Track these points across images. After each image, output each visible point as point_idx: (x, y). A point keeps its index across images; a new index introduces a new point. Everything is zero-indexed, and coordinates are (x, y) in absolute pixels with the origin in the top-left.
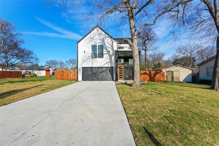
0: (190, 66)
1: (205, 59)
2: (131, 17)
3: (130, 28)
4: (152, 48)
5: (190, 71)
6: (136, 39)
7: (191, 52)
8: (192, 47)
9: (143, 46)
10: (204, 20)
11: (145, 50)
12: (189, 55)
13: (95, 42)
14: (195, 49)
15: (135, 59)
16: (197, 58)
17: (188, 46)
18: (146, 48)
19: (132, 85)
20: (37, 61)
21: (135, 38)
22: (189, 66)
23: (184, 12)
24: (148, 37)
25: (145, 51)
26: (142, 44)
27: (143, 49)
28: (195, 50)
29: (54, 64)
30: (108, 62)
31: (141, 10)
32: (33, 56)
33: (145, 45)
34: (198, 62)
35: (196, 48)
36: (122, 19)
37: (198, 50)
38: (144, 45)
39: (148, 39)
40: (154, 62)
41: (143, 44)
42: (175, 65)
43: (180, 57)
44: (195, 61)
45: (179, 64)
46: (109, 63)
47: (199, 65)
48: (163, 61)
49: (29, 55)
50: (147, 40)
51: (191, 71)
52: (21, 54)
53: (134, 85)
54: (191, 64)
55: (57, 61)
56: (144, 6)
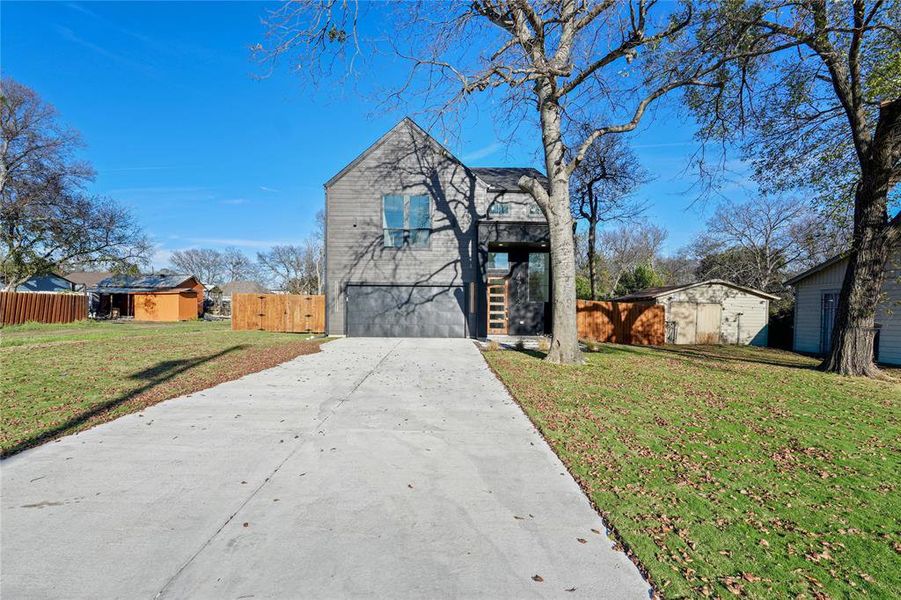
0: (764, 283)
1: (823, 260)
2: (546, 100)
3: (544, 140)
4: (618, 212)
5: (762, 303)
6: (565, 182)
7: (769, 229)
8: (773, 211)
9: (583, 202)
10: (820, 113)
11: (593, 219)
12: (760, 242)
13: (401, 182)
14: (782, 217)
15: (561, 257)
16: (789, 254)
17: (758, 207)
18: (594, 210)
19: (546, 355)
20: (142, 255)
21: (561, 181)
22: (757, 284)
23: (744, 81)
24: (603, 169)
25: (591, 220)
26: (580, 195)
27: (585, 215)
28: (785, 223)
29: (208, 268)
30: (455, 262)
31: (585, 76)
32: (129, 232)
33: (591, 199)
34: (793, 269)
35: (788, 213)
36: (510, 104)
37: (796, 221)
38: (587, 198)
39: (604, 176)
40: (624, 267)
41: (584, 194)
42: (704, 280)
43: (723, 250)
44: (782, 265)
45: (719, 277)
46: (459, 264)
47: (798, 281)
48: (659, 263)
49: (108, 230)
50: (601, 177)
51: (764, 305)
52: (74, 221)
53: (552, 354)
54: (768, 279)
55: (217, 255)
56: (600, 64)
